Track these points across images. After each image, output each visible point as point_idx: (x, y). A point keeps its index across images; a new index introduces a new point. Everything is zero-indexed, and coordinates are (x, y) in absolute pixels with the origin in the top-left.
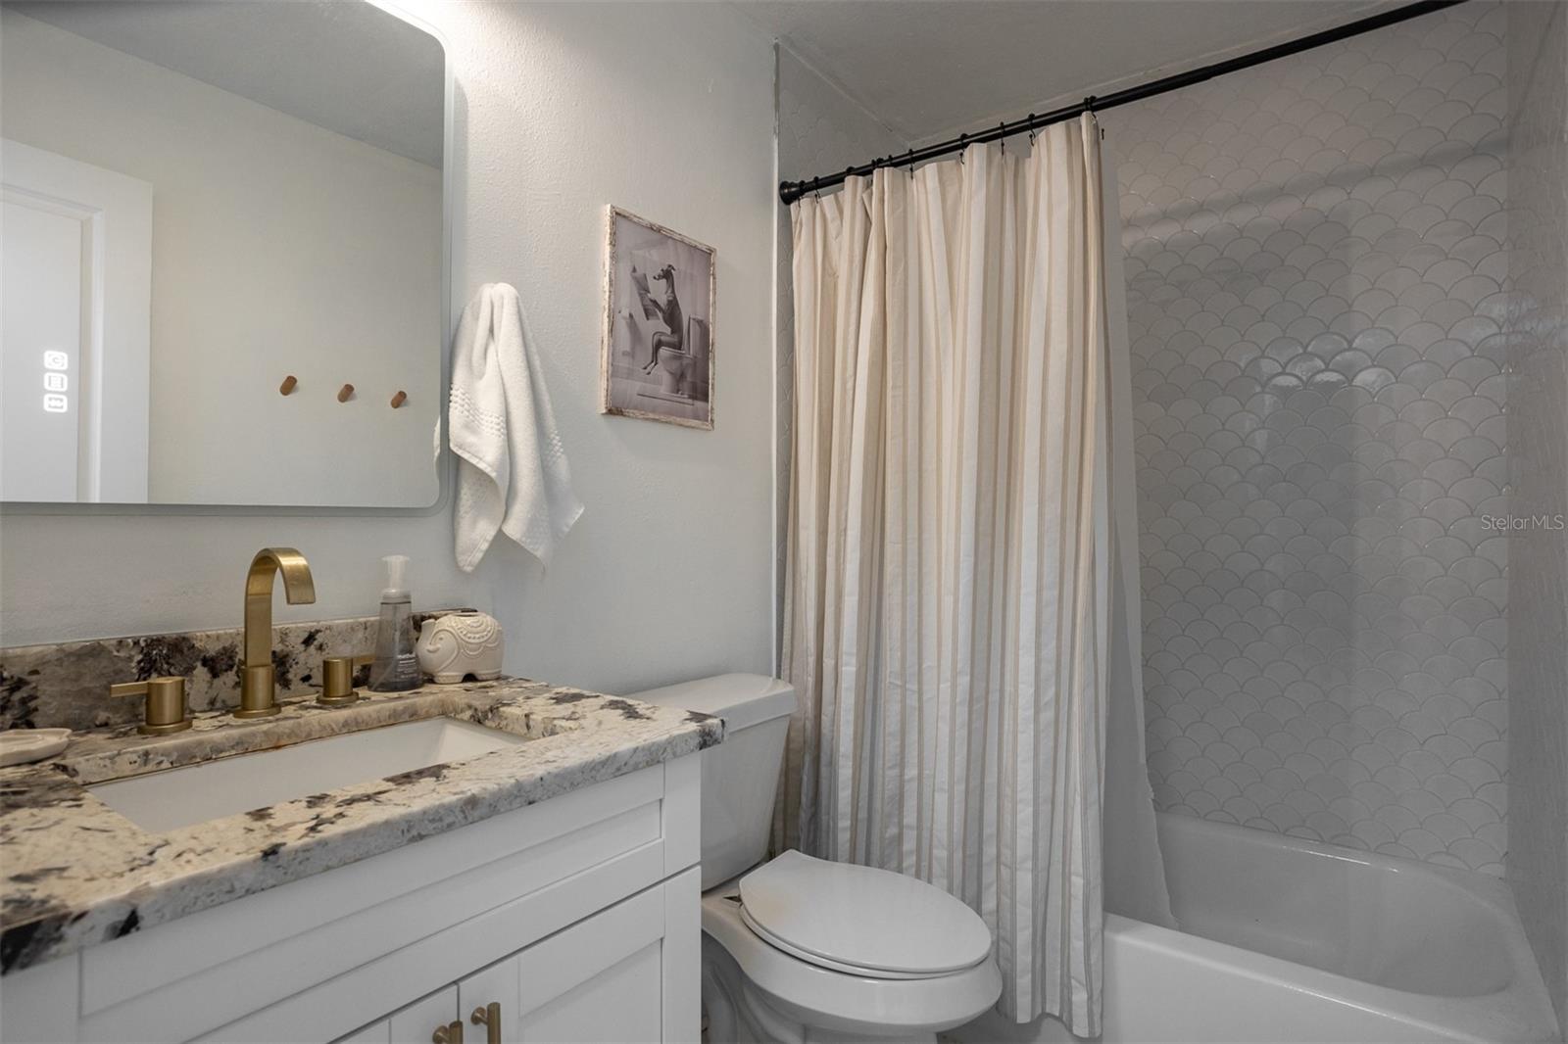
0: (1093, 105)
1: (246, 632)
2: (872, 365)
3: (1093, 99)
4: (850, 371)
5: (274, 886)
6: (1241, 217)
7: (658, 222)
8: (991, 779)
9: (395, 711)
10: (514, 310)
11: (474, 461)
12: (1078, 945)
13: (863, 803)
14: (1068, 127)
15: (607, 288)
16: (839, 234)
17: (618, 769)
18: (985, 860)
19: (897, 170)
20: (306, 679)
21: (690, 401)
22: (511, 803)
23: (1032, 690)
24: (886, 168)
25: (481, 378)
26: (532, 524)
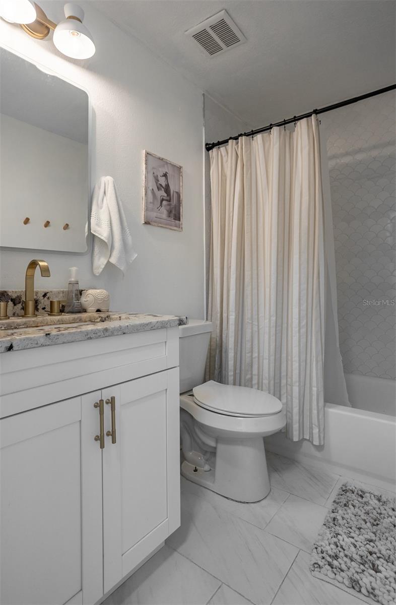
0: (316, 112)
1: (26, 291)
2: (239, 207)
3: (316, 110)
4: (231, 210)
5: (49, 345)
6: (374, 153)
7: (162, 156)
8: (284, 355)
9: (74, 318)
10: (113, 185)
11: (99, 236)
12: (315, 412)
13: (238, 367)
14: (307, 120)
15: (144, 179)
16: (227, 161)
17: (152, 327)
18: (282, 385)
19: (248, 138)
20: (44, 309)
21: (174, 221)
22: (118, 332)
23: (298, 321)
24: (243, 137)
25: (101, 208)
26: (119, 259)
